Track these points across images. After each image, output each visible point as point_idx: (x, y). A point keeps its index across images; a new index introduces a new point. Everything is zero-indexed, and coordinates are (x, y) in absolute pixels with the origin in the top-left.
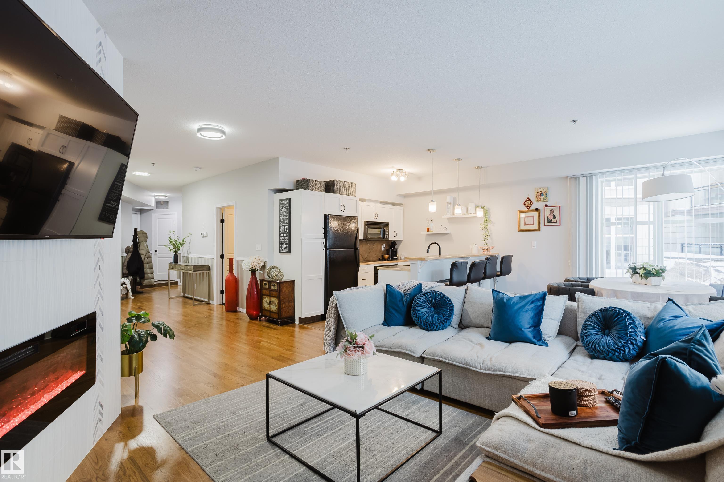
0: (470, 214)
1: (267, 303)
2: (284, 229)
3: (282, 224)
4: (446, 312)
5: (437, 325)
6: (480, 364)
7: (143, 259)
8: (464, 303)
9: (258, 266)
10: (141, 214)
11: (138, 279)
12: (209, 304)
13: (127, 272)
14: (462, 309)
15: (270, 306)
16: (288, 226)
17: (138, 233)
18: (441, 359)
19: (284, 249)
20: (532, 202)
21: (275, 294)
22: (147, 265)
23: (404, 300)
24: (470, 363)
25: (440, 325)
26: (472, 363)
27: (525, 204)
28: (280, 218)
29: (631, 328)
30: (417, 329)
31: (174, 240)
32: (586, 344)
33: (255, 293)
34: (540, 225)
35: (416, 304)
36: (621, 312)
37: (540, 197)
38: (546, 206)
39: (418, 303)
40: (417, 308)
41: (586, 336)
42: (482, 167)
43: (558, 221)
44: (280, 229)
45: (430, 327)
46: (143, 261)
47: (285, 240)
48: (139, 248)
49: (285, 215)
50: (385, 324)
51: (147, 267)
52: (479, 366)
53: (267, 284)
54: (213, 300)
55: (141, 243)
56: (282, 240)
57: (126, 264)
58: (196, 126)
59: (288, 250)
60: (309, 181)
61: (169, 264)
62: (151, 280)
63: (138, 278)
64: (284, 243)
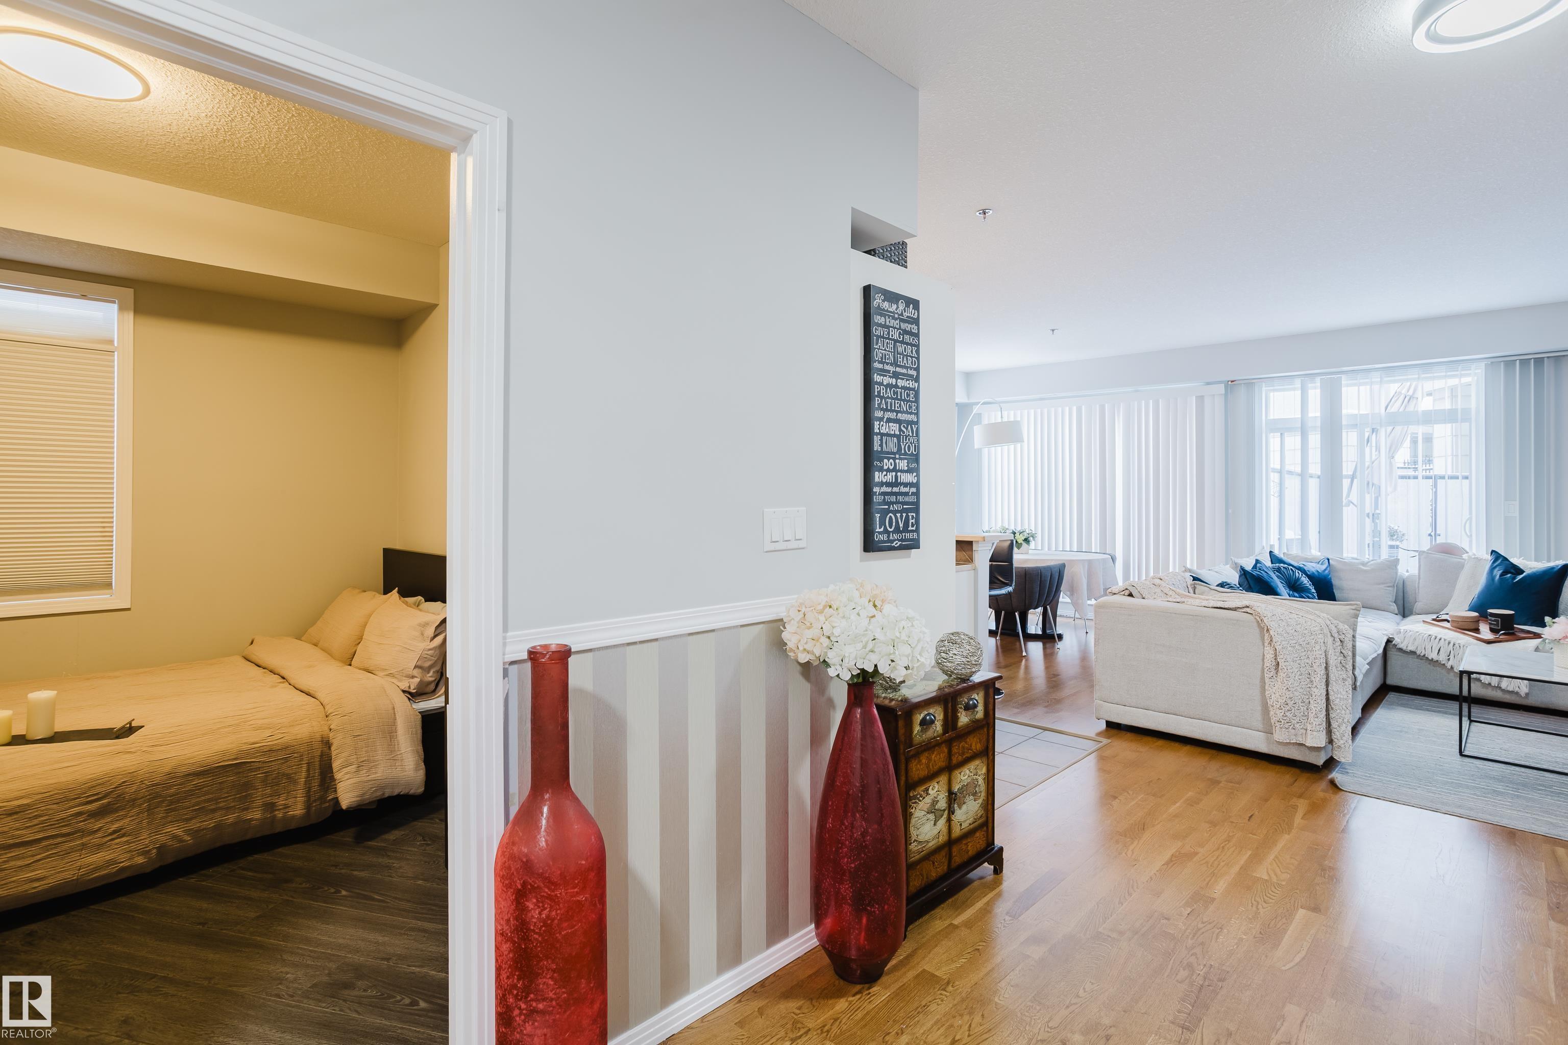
1: (936, 811)
2: (898, 437)
3: (886, 410)
16: (913, 423)
19: (897, 530)
21: (975, 741)
28: (879, 379)
47: (903, 489)
49: (898, 369)
56: (889, 490)
59: (914, 535)
64: (897, 502)
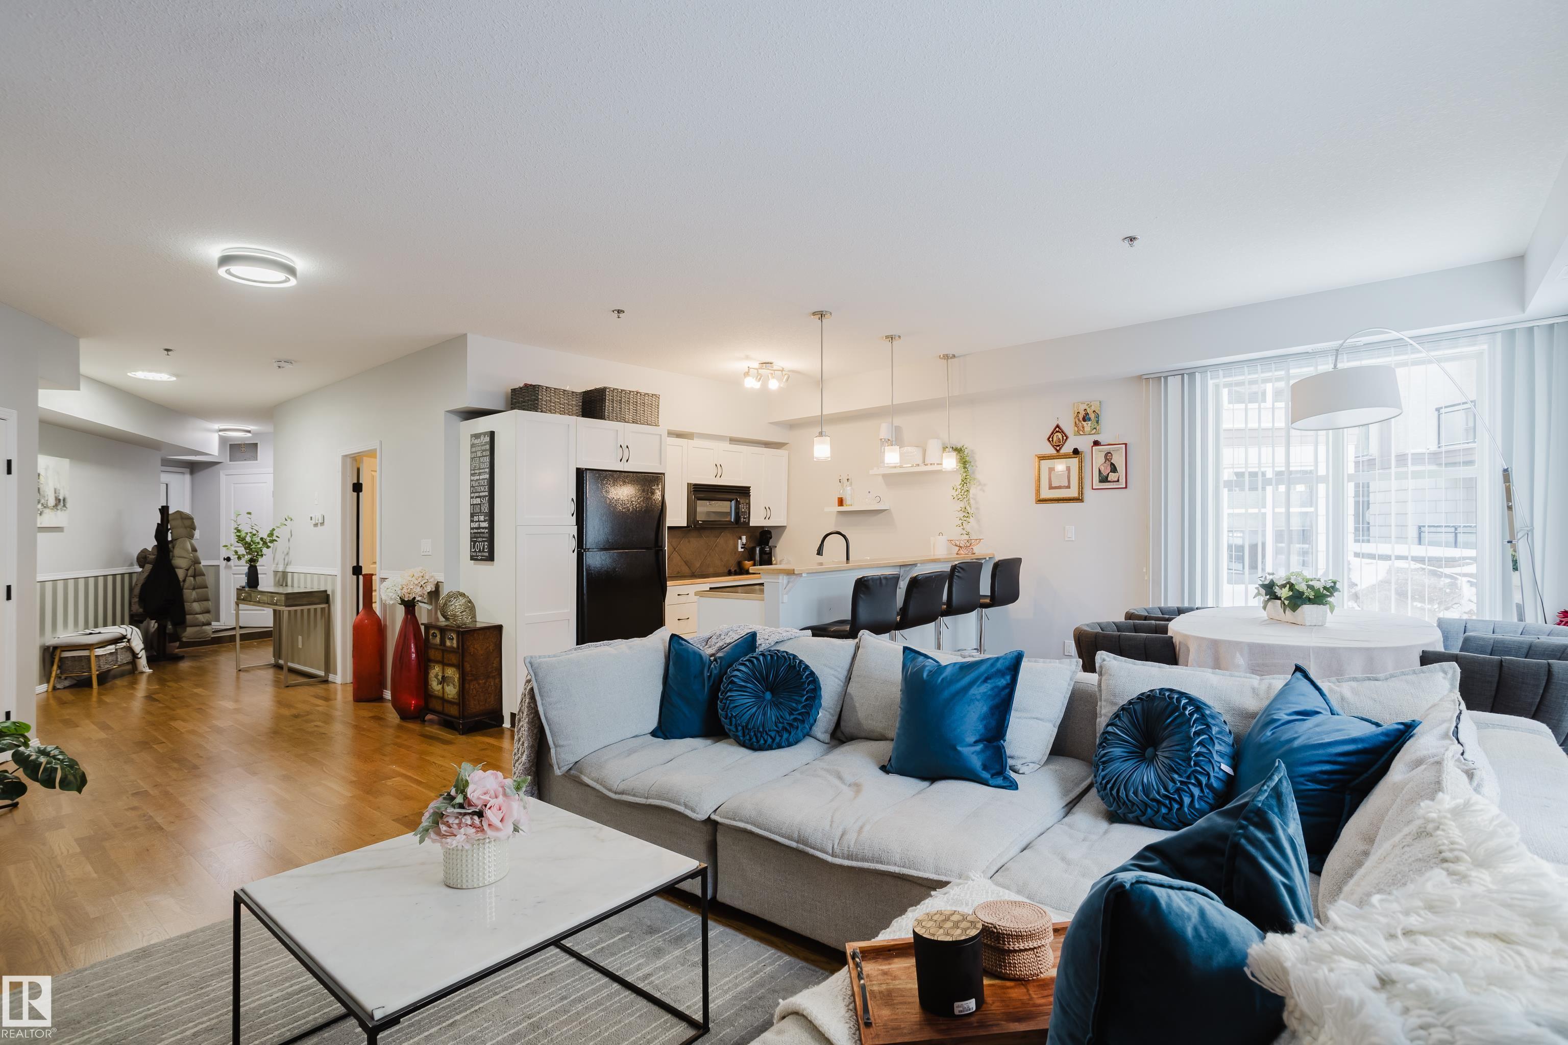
0: (931, 464)
1: (438, 679)
2: (480, 504)
3: (476, 492)
4: (796, 704)
5: (773, 734)
6: (833, 841)
7: (181, 580)
8: (850, 679)
9: (417, 593)
10: (192, 473)
11: (170, 627)
12: (326, 681)
13: (141, 610)
14: (844, 693)
15: (443, 688)
16: (486, 496)
17: (170, 518)
18: (749, 827)
19: (480, 551)
20: (1066, 436)
21: (454, 659)
22: (194, 593)
23: (706, 674)
24: (811, 840)
25: (781, 736)
26: (816, 838)
27: (1051, 439)
28: (472, 478)
29: (1200, 744)
30: (731, 744)
31: (251, 533)
32: (1101, 783)
33: (414, 656)
34: (1082, 488)
35: (728, 685)
36: (1184, 701)
37: (1083, 422)
38: (1096, 443)
39: (732, 682)
40: (729, 694)
41: (1104, 763)
42: (954, 356)
43: (1123, 479)
44: (471, 505)
45: (758, 742)
46: (182, 584)
47: (483, 531)
48: (171, 553)
49: (481, 471)
50: (660, 734)
51: (193, 597)
52: (831, 846)
53: (436, 636)
54: (335, 673)
55: (178, 542)
56: (476, 531)
57: (137, 591)
58: (214, 250)
59: (487, 554)
60: (538, 391)
61: (237, 589)
62: (204, 627)
63: (169, 623)
64: (480, 537)
